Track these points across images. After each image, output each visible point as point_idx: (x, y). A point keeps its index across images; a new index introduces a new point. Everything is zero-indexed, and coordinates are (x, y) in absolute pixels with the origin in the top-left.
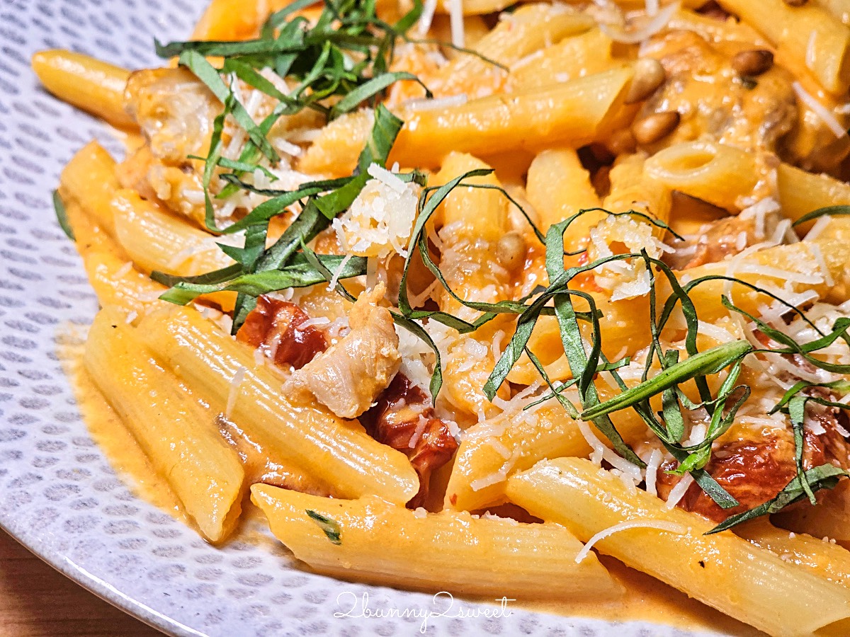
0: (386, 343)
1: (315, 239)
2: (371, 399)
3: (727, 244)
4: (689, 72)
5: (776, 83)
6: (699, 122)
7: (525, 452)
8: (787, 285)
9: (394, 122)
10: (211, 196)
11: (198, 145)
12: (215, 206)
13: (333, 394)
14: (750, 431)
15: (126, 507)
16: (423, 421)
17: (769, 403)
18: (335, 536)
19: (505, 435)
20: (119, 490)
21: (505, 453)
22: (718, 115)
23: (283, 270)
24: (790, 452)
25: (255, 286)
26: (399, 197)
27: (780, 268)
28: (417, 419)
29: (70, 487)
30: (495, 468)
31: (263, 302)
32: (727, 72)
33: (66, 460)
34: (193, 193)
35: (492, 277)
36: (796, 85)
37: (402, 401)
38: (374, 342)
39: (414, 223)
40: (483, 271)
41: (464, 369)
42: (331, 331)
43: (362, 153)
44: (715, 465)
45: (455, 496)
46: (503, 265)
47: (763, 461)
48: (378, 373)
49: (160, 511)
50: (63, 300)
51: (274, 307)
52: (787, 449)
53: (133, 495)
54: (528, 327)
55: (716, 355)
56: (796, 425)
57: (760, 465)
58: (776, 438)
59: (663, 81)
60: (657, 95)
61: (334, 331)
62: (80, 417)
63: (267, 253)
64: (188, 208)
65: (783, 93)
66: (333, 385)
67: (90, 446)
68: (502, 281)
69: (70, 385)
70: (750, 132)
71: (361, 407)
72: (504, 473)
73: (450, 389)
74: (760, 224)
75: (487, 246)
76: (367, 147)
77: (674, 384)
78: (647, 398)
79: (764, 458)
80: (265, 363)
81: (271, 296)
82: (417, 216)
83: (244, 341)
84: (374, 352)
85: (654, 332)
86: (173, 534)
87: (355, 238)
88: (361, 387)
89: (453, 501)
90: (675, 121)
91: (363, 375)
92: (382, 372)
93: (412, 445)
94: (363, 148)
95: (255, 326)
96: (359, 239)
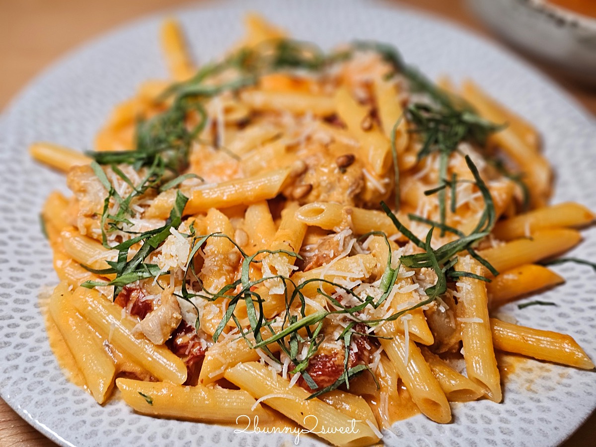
0: (175, 312)
1: (150, 255)
2: (169, 334)
3: (326, 254)
4: (317, 165)
5: (355, 170)
6: (320, 188)
7: (232, 360)
8: (348, 279)
9: (184, 199)
10: (105, 231)
11: (99, 207)
12: (107, 236)
13: (153, 335)
14: (326, 350)
15: (63, 389)
16: (191, 343)
17: (337, 335)
18: (151, 402)
19: (224, 352)
20: (61, 379)
21: (223, 361)
22: (329, 186)
23: (135, 272)
24: (342, 360)
25: (121, 282)
26: (182, 245)
27: (345, 271)
28: (189, 342)
29: (39, 382)
30: (219, 368)
31: (125, 289)
32: (334, 165)
33: (38, 366)
34: (97, 231)
35: (225, 272)
36: (364, 171)
37: (183, 333)
38: (170, 311)
39: (189, 256)
40: (221, 269)
41: (209, 319)
42: (154, 302)
43: (172, 211)
44: (310, 368)
45: (202, 380)
46: (230, 265)
47: (330, 366)
48: (172, 324)
49: (78, 388)
50: (43, 273)
51: (130, 291)
52: (341, 359)
53: (68, 381)
54: (233, 306)
55: (313, 318)
56: (346, 347)
57: (329, 367)
58: (337, 354)
59: (306, 169)
60: (303, 176)
61: (156, 302)
62: (47, 338)
63: (128, 264)
64: (95, 236)
65: (358, 174)
66: (153, 331)
67: (50, 355)
68: (229, 272)
69: (43, 321)
70: (342, 194)
71: (164, 340)
72: (223, 370)
73: (204, 326)
74: (341, 243)
75: (223, 257)
76: (174, 209)
77: (296, 330)
78: (282, 338)
79: (331, 364)
80: (126, 316)
81: (128, 286)
82: (190, 253)
83: (118, 304)
84: (170, 315)
85: (287, 307)
86: (84, 401)
87: (163, 264)
88: (165, 331)
89: (202, 382)
90: (310, 188)
91: (166, 325)
92: (174, 323)
93: (187, 353)
94: (172, 209)
95: (122, 298)
96: (164, 265)
